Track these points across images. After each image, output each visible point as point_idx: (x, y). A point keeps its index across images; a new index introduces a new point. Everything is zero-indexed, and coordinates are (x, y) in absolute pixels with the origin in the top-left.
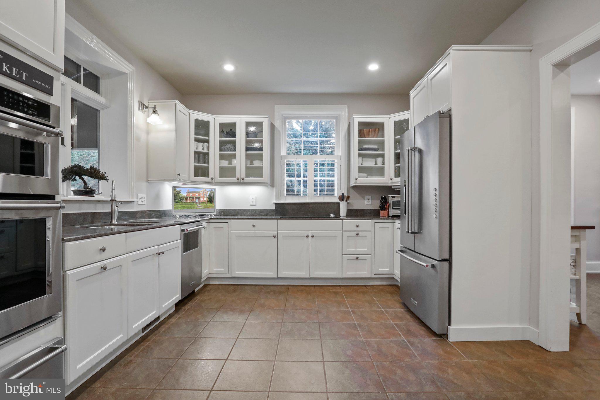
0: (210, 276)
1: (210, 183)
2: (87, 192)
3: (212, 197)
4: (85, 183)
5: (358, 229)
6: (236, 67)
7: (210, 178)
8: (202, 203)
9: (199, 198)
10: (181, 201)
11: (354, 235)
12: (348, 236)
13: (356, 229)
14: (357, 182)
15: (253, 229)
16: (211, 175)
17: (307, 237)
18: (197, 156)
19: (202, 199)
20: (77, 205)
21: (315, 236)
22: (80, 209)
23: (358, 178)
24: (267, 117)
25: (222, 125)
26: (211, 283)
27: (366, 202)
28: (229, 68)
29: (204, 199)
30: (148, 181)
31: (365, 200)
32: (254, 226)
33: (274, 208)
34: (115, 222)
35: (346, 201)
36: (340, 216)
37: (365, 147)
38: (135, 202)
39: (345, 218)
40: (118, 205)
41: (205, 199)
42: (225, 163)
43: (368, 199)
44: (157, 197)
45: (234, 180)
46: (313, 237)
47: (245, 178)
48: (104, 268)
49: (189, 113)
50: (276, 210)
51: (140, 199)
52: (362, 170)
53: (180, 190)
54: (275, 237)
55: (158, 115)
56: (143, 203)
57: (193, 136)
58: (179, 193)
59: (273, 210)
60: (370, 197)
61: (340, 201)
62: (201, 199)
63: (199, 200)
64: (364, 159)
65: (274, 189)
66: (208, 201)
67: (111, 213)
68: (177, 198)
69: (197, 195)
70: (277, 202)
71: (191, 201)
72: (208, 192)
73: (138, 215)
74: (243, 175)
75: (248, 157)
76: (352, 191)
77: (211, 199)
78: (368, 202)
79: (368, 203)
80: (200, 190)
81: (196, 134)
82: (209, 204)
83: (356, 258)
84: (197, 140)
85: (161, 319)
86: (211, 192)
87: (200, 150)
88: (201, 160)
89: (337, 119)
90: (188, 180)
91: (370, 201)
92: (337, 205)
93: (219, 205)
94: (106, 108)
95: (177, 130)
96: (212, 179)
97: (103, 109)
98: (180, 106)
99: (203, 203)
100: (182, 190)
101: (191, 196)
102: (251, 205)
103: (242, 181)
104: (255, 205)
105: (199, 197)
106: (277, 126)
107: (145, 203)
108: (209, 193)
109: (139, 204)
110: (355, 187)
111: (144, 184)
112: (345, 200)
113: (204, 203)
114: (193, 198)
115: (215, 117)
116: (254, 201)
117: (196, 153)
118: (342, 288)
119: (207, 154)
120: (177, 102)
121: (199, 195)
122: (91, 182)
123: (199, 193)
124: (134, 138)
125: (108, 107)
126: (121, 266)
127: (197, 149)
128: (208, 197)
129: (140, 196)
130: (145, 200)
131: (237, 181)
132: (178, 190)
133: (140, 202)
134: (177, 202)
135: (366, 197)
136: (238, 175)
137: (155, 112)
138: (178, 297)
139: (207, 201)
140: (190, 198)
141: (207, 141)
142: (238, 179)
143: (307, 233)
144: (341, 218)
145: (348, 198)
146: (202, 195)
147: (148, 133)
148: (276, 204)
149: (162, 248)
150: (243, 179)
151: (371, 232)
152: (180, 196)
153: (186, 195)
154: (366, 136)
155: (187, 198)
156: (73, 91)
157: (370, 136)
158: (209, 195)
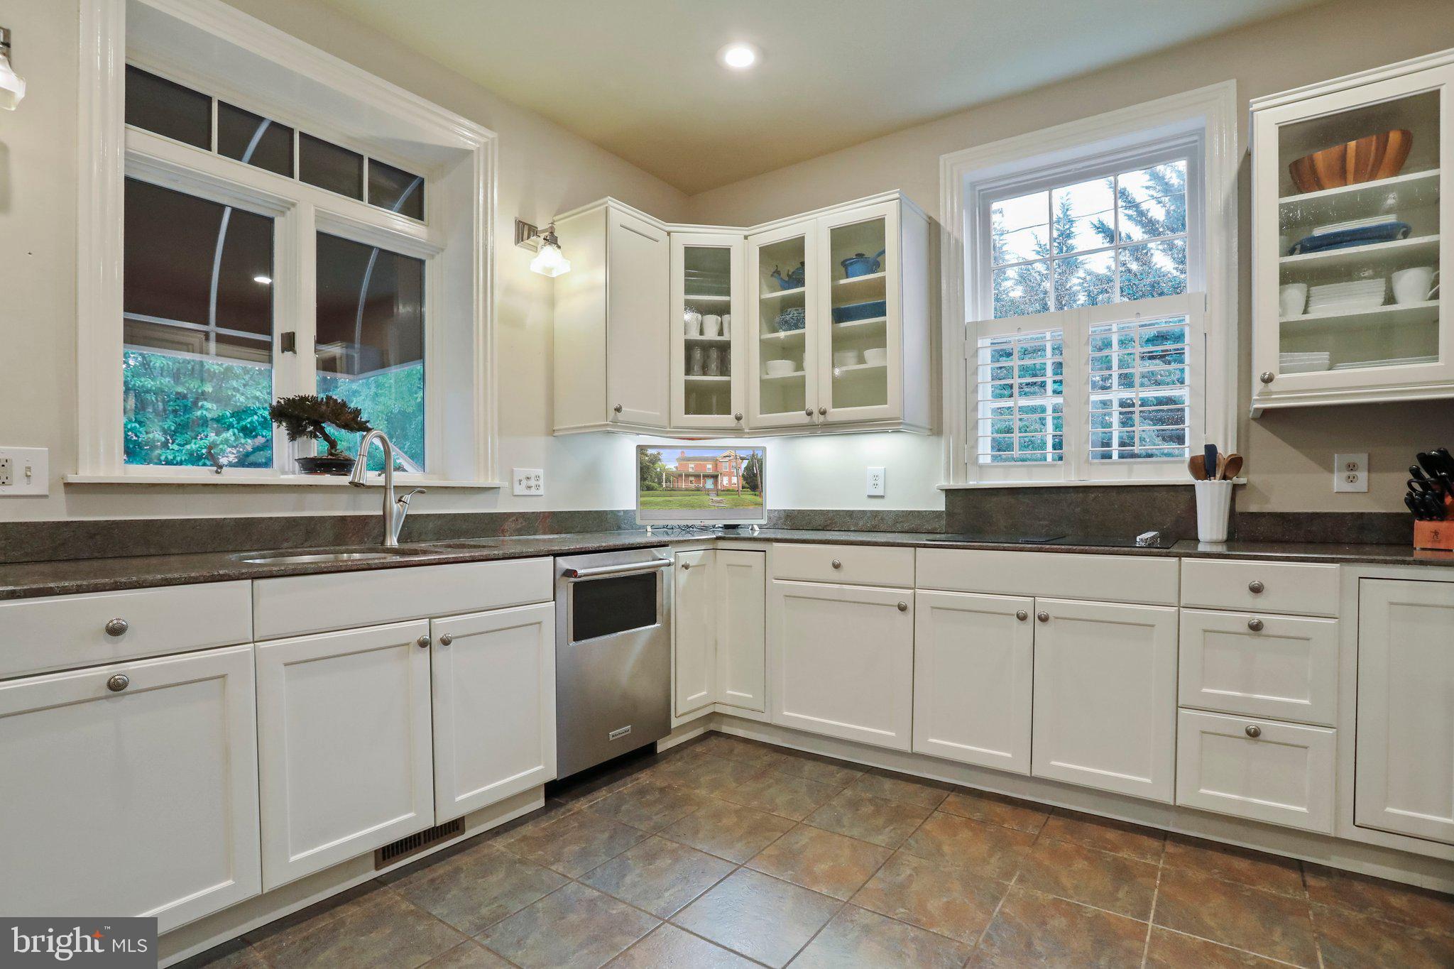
0: (719, 709)
1: (737, 432)
2: (336, 464)
3: (755, 475)
4: (333, 444)
5: (1261, 602)
7: (732, 416)
8: (723, 491)
9: (715, 477)
10: (660, 483)
11: (1238, 630)
12: (1205, 631)
13: (1249, 600)
14: (1271, 393)
15: (835, 575)
16: (737, 404)
17: (1022, 618)
18: (698, 354)
19: (725, 481)
21: (1055, 618)
23: (1278, 377)
24: (897, 195)
25: (768, 253)
27: (1338, 482)
28: (740, 57)
29: (731, 480)
30: (551, 432)
31: (1331, 471)
32: (837, 566)
33: (941, 507)
34: (392, 541)
35: (1225, 478)
36: (1196, 540)
37: (1318, 232)
38: (501, 490)
39: (1221, 549)
40: (407, 498)
41: (734, 480)
42: (782, 369)
43: (1352, 467)
44: (593, 475)
45: (798, 417)
46: (1044, 619)
47: (831, 411)
48: (117, 687)
49: (669, 234)
50: (949, 513)
51: (520, 481)
52: (1293, 337)
53: (659, 454)
54: (902, 609)
55: (559, 247)
56: (533, 491)
57: (680, 296)
58: (655, 459)
59: (937, 515)
60: (1361, 459)
61: (1197, 478)
62: (722, 481)
63: (716, 483)
64: (1313, 289)
65: (943, 441)
66: (743, 487)
67: (383, 520)
68: (648, 475)
69: (709, 466)
70: (953, 484)
71: (693, 486)
72: (742, 459)
73: (509, 525)
74: (826, 403)
75: (839, 343)
76: (1260, 434)
77: (753, 481)
78: (1351, 480)
79: (1348, 487)
80: (719, 455)
81: (688, 290)
82: (748, 496)
83: (1248, 732)
84: (689, 306)
85: (469, 833)
86: (752, 460)
87: (711, 334)
88: (713, 366)
90: (666, 423)
91: (1362, 476)
92: (1185, 496)
93: (777, 497)
94: (438, 253)
96: (738, 418)
97: (432, 257)
98: (621, 213)
99: (727, 491)
100: (665, 454)
101: (690, 470)
102: (870, 497)
103: (822, 418)
104: (882, 497)
105: (715, 473)
106: (949, 228)
107: (541, 492)
108: (745, 462)
109: (515, 494)
110: (1268, 416)
111: (540, 443)
112: (1218, 476)
113: (733, 491)
114: (697, 476)
115: (747, 233)
116: (881, 482)
117: (690, 346)
118: (1170, 848)
119: (724, 348)
120: (612, 202)
121: (716, 467)
123: (716, 462)
124: (496, 320)
125: (443, 250)
126: (223, 676)
127: (701, 333)
128: (743, 475)
129: (521, 472)
130: (541, 482)
131: (806, 420)
132: (650, 451)
133: (520, 490)
134: (649, 488)
135: (1338, 459)
136: (810, 404)
137: (552, 240)
138: (546, 768)
139: (740, 485)
140: (687, 476)
141: (724, 310)
142: (810, 414)
143: (1024, 604)
144: (1202, 548)
145: (1236, 464)
146: (725, 467)
147: (551, 302)
148: (949, 493)
150: (823, 413)
151: (1332, 621)
152: (658, 470)
153: (676, 468)
154: (1324, 180)
155: (680, 476)
156: (320, 216)
157: (1350, 176)
158: (746, 468)
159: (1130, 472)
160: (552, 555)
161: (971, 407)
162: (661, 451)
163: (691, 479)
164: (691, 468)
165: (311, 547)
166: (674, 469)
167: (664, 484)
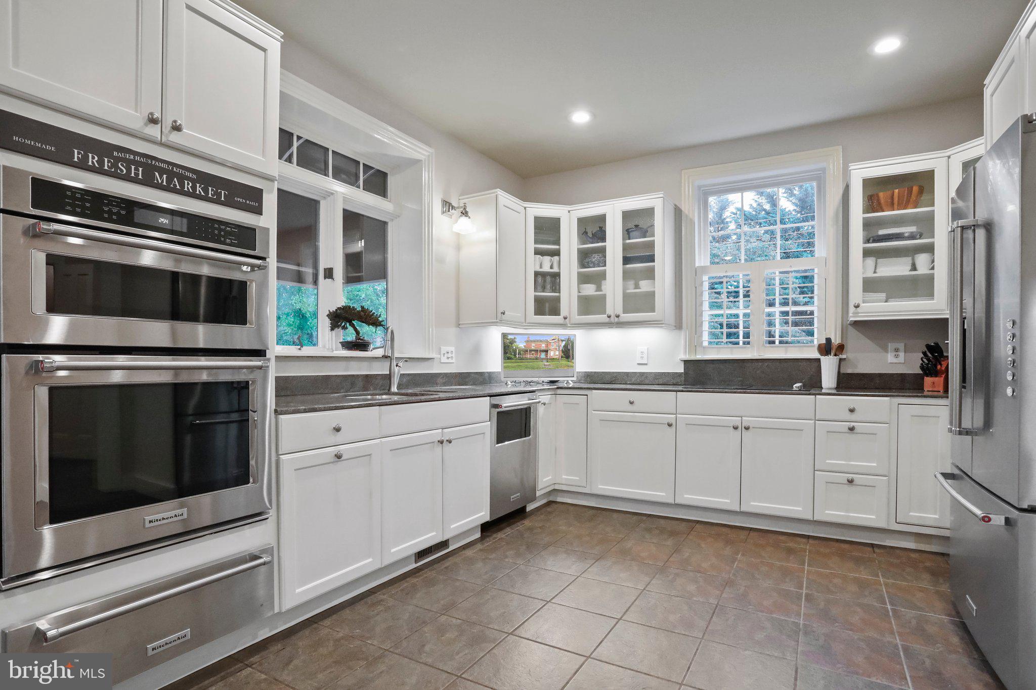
0: (557, 487)
1: (563, 326)
2: (360, 345)
3: (569, 350)
4: (357, 332)
5: (853, 417)
6: (594, 115)
7: (561, 317)
8: (551, 359)
9: (546, 351)
10: (515, 355)
11: (843, 431)
12: (828, 432)
13: (848, 416)
14: (859, 313)
15: (630, 407)
16: (564, 310)
17: (736, 428)
18: (540, 279)
19: (552, 353)
20: (343, 364)
21: (753, 428)
22: (347, 369)
23: (862, 305)
24: (662, 195)
25: (581, 221)
26: (559, 499)
27: (890, 358)
28: (581, 117)
29: (554, 353)
30: (458, 325)
31: (887, 351)
32: (631, 403)
33: (681, 369)
34: (394, 389)
35: (835, 355)
36: (822, 388)
37: (882, 232)
38: (435, 360)
39: (834, 391)
40: (400, 364)
41: (557, 353)
42: (589, 290)
43: (897, 350)
44: (476, 351)
45: (602, 318)
46: (747, 428)
47: (622, 315)
48: (339, 457)
49: (525, 208)
50: (686, 373)
51: (444, 354)
52: (870, 285)
53: (515, 338)
54: (670, 425)
55: (469, 218)
56: (450, 361)
57: (531, 246)
58: (512, 342)
59: (679, 375)
60: (901, 346)
61: (822, 355)
62: (550, 354)
63: (547, 355)
64: (879, 261)
65: (683, 333)
66: (562, 357)
67: (389, 377)
68: (509, 351)
69: (543, 345)
70: (687, 357)
71: (533, 357)
72: (562, 341)
73: (440, 380)
74: (619, 309)
75: (626, 275)
76: (852, 331)
77: (568, 353)
78: (897, 356)
79: (895, 360)
80: (549, 339)
81: (536, 242)
82: (564, 362)
83: (848, 481)
84: (538, 252)
85: (451, 548)
86: (568, 342)
87: (546, 268)
88: (548, 287)
89: (820, 178)
90: (523, 321)
91: (902, 354)
92: (816, 364)
93: (582, 364)
94: (396, 218)
95: (500, 241)
96: (565, 318)
97: (392, 220)
98: (505, 199)
99: (553, 359)
100: (518, 339)
101: (533, 348)
102: (638, 364)
103: (616, 319)
104: (646, 364)
105: (547, 349)
106: (686, 212)
107: (453, 361)
108: (564, 343)
109: (442, 362)
110: (856, 324)
111: (452, 331)
112: (832, 354)
113: (556, 359)
114: (536, 351)
115: (570, 209)
116: (645, 356)
117: (537, 274)
118: (811, 541)
119: (556, 276)
120: (499, 192)
121: (547, 346)
122: (366, 330)
123: (548, 344)
124: (434, 261)
125: (399, 216)
126: (370, 455)
127: (541, 267)
128: (562, 350)
129: (444, 349)
130: (453, 355)
131: (607, 320)
132: (510, 337)
133: (444, 360)
134: (509, 358)
135: (891, 346)
136: (609, 310)
137: (465, 213)
138: (484, 515)
139: (560, 356)
140: (531, 351)
141: (557, 253)
142: (609, 317)
143: (736, 421)
144: (823, 391)
145: (841, 348)
146: (552, 346)
147: (458, 248)
148: (686, 362)
149: (448, 433)
150: (618, 316)
151: (887, 425)
152: (514, 348)
153: (525, 346)
154: (884, 208)
155: (527, 351)
156: (345, 200)
157: (896, 206)
158: (564, 346)
159: (786, 352)
160: (489, 396)
161: (698, 314)
162: (516, 337)
163: (533, 352)
164: (533, 346)
165: (353, 392)
166: (523, 348)
167: (517, 356)
